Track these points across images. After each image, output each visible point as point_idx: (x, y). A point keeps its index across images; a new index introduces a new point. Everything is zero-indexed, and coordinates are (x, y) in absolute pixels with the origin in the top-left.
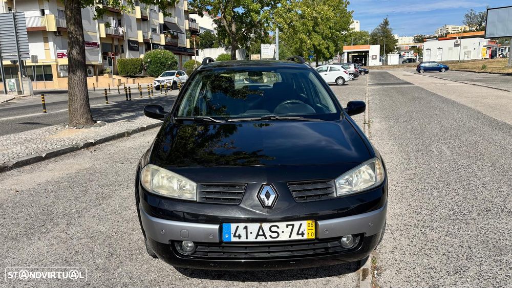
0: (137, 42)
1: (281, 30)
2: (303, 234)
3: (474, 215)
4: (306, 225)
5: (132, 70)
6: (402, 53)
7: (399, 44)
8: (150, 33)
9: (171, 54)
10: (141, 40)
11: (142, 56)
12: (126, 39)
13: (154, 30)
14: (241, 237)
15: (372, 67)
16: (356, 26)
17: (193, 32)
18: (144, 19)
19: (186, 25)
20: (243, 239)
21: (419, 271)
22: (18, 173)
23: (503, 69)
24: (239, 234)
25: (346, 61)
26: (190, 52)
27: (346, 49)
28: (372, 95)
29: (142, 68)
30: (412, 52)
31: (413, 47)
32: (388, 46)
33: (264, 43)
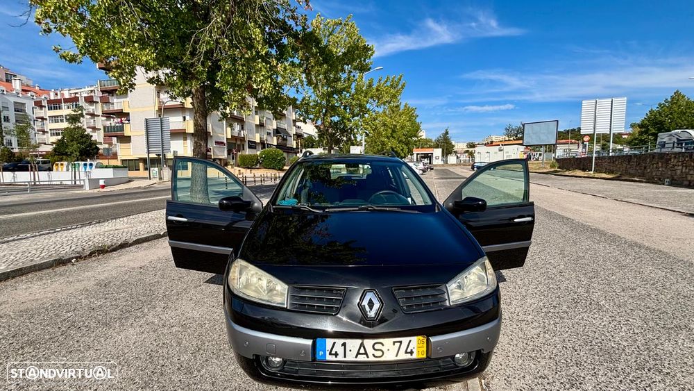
0: (255, 142)
1: (367, 135)
2: (412, 353)
3: (564, 308)
4: (416, 343)
5: (249, 164)
6: (459, 155)
7: (456, 149)
8: (265, 136)
9: (281, 151)
10: (258, 141)
11: (258, 153)
12: (247, 140)
13: (269, 134)
14: (338, 354)
15: (435, 165)
16: (423, 135)
17: (299, 136)
18: (261, 125)
19: (293, 131)
20: (340, 358)
21: (530, 381)
22: (136, 250)
23: (539, 169)
24: (336, 352)
25: (415, 160)
26: (295, 151)
27: (415, 151)
28: (439, 187)
29: (258, 162)
30: (467, 154)
31: (467, 151)
32: (448, 150)
33: (354, 145)
